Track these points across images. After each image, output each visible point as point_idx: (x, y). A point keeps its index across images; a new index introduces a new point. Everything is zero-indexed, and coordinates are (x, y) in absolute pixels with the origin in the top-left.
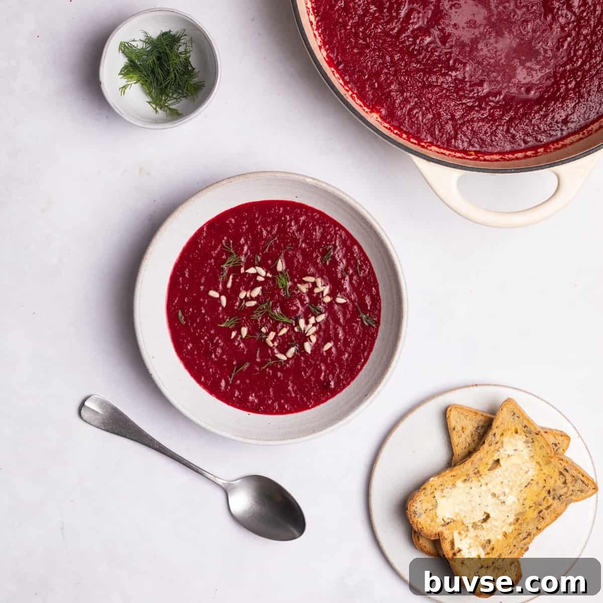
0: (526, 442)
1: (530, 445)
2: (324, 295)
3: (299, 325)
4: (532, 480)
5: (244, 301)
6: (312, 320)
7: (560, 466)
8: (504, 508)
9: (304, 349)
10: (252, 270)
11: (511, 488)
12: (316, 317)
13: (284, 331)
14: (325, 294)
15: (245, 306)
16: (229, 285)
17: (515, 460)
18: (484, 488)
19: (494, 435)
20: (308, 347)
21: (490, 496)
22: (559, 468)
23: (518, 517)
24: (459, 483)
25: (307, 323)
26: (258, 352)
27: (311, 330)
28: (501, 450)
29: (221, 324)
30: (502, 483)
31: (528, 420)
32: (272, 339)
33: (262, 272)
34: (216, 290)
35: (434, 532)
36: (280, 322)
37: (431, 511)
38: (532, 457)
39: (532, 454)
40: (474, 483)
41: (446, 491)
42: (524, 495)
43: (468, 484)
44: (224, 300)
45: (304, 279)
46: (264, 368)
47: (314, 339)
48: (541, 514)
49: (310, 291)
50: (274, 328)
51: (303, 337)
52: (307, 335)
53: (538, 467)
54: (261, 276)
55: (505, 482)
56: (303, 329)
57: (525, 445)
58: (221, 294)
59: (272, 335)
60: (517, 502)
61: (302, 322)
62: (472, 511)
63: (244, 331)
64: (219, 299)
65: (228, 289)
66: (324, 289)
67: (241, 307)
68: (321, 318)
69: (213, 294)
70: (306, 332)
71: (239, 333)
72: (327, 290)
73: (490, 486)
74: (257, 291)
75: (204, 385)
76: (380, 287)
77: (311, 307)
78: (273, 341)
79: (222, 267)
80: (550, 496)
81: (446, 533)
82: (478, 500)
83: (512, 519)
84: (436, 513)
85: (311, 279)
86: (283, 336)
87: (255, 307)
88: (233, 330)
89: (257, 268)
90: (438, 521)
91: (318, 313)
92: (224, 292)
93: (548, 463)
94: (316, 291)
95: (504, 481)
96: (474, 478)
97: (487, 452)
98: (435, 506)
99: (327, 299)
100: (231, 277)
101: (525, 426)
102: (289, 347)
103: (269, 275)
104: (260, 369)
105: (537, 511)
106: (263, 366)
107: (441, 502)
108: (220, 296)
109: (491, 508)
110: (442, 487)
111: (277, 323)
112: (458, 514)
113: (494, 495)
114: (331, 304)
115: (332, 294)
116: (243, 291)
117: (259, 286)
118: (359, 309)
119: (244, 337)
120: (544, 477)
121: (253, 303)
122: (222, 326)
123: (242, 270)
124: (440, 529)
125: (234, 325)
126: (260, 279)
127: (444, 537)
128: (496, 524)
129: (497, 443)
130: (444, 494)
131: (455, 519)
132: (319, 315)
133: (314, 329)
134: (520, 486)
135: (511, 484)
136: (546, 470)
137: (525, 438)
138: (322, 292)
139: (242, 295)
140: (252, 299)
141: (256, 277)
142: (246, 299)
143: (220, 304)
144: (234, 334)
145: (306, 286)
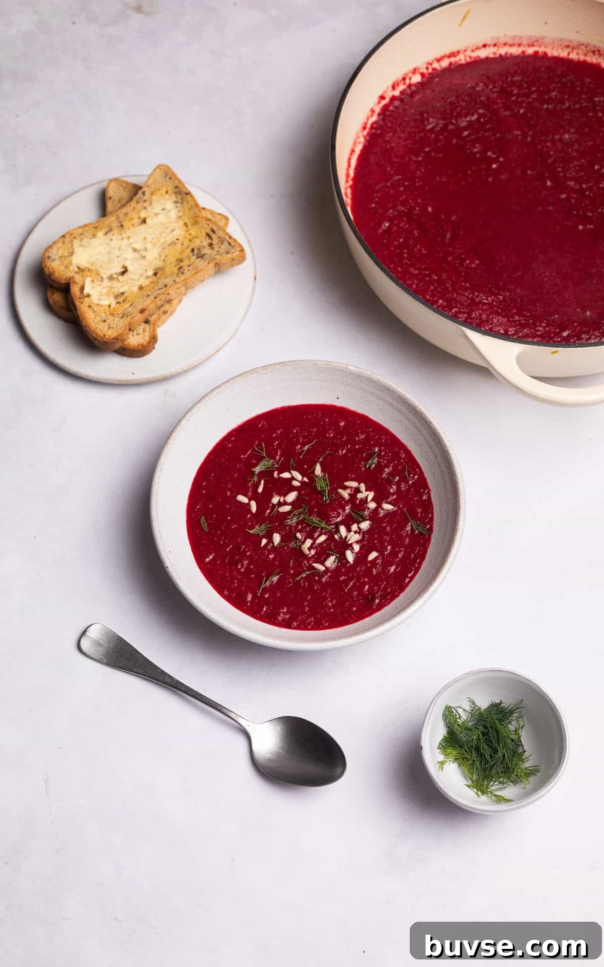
0: (176, 202)
1: (179, 205)
2: (368, 501)
3: (339, 532)
4: (178, 239)
5: (277, 507)
6: (354, 527)
7: (207, 227)
8: (144, 263)
9: (345, 558)
10: (286, 475)
11: (154, 245)
12: (358, 524)
13: (323, 538)
14: (370, 498)
15: (278, 511)
16: (260, 490)
17: (162, 218)
18: (126, 241)
19: (144, 193)
20: (350, 556)
21: (131, 250)
22: (206, 229)
23: (156, 271)
24: (100, 234)
25: (349, 530)
26: (292, 561)
27: (354, 538)
28: (149, 209)
29: (250, 530)
30: (145, 239)
31: (179, 181)
32: (308, 547)
33: (298, 476)
34: (246, 495)
35: (65, 276)
36: (317, 528)
37: (67, 258)
38: (180, 217)
39: (180, 214)
40: (115, 236)
41: (85, 240)
42: (167, 252)
43: (110, 235)
44: (254, 507)
45: (346, 484)
46: (298, 579)
47: (357, 548)
48: (181, 270)
49: (353, 496)
50: (310, 535)
51: (344, 545)
52: (349, 542)
53: (184, 228)
54: (296, 480)
55: (149, 239)
56: (344, 537)
57: (174, 205)
58: (250, 500)
59: (309, 542)
60: (158, 258)
61: (343, 529)
62: (110, 262)
63: (277, 538)
64: (248, 504)
65: (259, 493)
66: (368, 495)
67: (273, 513)
68: (365, 525)
69: (242, 499)
70: (347, 540)
71: (270, 540)
72: (371, 495)
73: (132, 240)
74: (292, 497)
75: (228, 599)
76: (432, 492)
77: (353, 514)
78: (309, 549)
79: (253, 471)
80: (193, 255)
81: (78, 278)
82: (117, 252)
83: (151, 273)
84: (71, 261)
85: (354, 484)
86: (321, 544)
87: (289, 513)
88: (263, 537)
89: (292, 472)
90: (71, 268)
91: (361, 519)
92: (254, 497)
93: (196, 223)
94: (360, 496)
95: (148, 236)
96: (116, 231)
97: (134, 209)
98: (72, 254)
99: (372, 505)
100: (262, 482)
101: (176, 187)
102: (328, 556)
103: (305, 479)
104: (294, 580)
105: (177, 268)
106: (297, 577)
107: (78, 250)
108: (250, 501)
109: (129, 262)
110: (82, 237)
111: (315, 529)
112: (93, 264)
113: (135, 250)
114: (376, 511)
115: (378, 500)
116: (276, 496)
117: (294, 491)
118: (408, 516)
119: (276, 544)
120: (190, 237)
121: (287, 508)
122: (251, 532)
123: (276, 474)
124: (72, 274)
125: (264, 532)
126: (296, 483)
127: (75, 281)
128: (133, 277)
129: (145, 201)
130: (82, 244)
131: (90, 267)
132: (362, 521)
133: (357, 537)
134: (164, 243)
135: (155, 241)
136: (193, 231)
137: (174, 199)
138: (367, 498)
139: (275, 500)
140: (285, 503)
141: (291, 482)
142: (280, 504)
143: (249, 511)
144: (264, 541)
145: (349, 491)
